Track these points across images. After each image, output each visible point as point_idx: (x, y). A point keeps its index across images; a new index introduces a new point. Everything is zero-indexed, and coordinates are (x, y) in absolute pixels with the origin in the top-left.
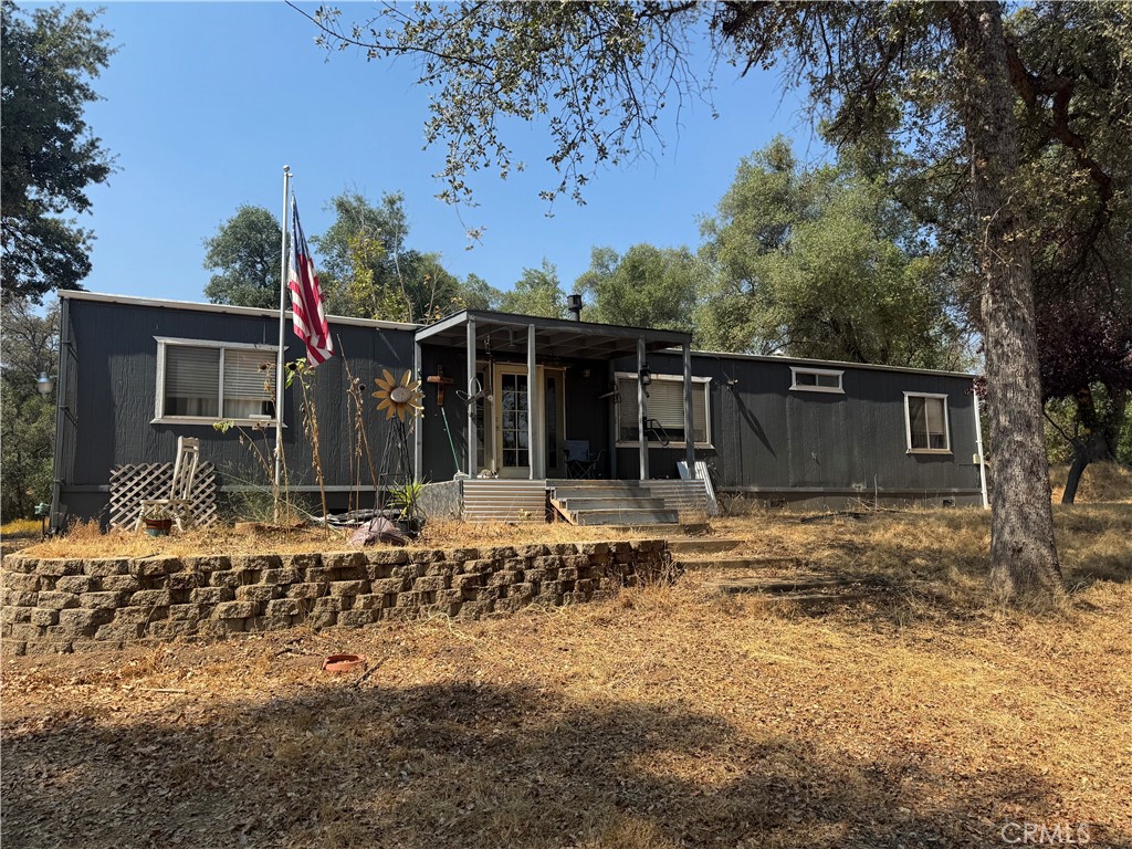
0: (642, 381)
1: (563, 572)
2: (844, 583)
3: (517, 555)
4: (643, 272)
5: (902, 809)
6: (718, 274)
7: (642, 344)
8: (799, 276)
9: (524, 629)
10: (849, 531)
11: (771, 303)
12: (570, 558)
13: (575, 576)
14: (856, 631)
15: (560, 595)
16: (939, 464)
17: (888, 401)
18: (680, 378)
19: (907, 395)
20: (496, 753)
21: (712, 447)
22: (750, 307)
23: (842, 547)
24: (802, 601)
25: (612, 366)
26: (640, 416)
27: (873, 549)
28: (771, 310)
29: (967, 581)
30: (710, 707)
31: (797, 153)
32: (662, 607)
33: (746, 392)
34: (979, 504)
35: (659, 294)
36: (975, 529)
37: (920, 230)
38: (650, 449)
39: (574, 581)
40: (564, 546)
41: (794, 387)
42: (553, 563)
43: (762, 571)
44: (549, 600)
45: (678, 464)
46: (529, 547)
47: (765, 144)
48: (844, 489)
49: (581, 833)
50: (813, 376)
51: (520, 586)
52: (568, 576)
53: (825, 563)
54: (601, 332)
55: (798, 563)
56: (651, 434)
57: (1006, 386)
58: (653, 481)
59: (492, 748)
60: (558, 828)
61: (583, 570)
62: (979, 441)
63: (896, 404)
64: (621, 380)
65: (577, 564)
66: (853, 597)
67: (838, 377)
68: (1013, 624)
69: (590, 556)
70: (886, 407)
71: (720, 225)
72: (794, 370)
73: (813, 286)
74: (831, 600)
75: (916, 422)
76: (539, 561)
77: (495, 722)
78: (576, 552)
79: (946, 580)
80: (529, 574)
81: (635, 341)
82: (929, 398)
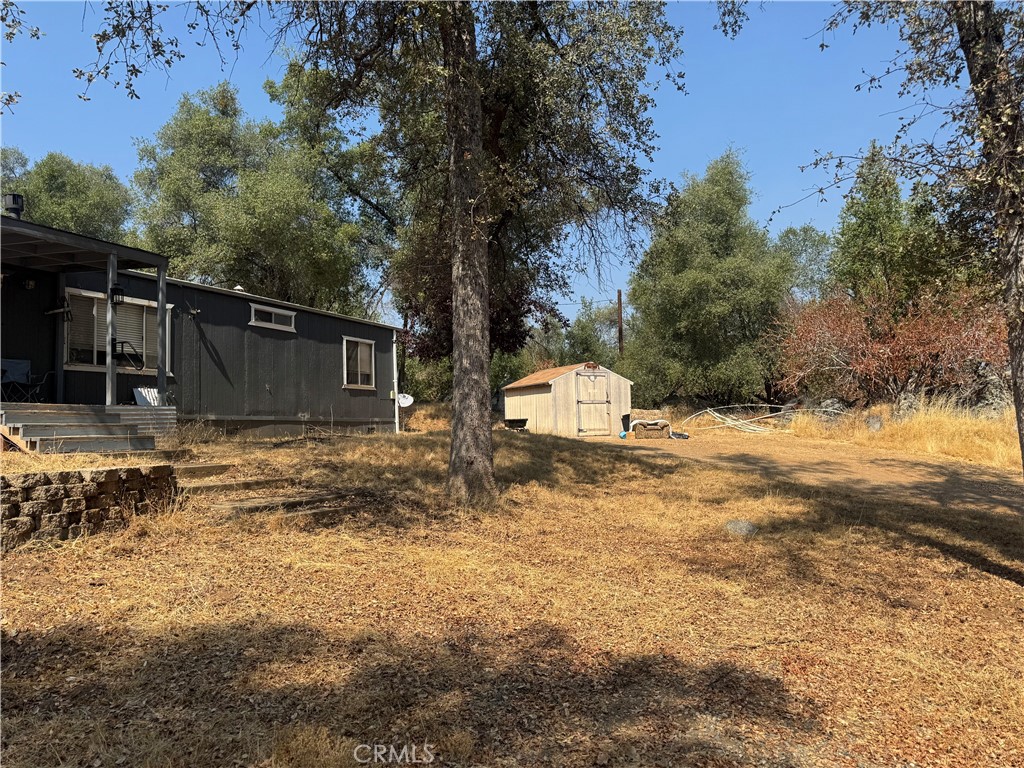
0: (112, 301)
1: (68, 502)
2: (341, 496)
3: (10, 486)
4: (64, 184)
5: (487, 669)
6: (159, 201)
7: (113, 260)
8: (244, 219)
9: (32, 569)
10: (325, 454)
11: (213, 240)
12: (77, 489)
13: (83, 506)
14: (369, 535)
15: (63, 528)
16: (366, 398)
17: (331, 343)
18: (154, 304)
19: (345, 338)
20: (87, 702)
21: (171, 375)
22: (193, 241)
23: (325, 466)
24: (314, 515)
25: (63, 278)
26: (109, 338)
27: (350, 467)
28: (214, 246)
29: (432, 489)
30: (287, 618)
31: (241, 102)
32: (180, 532)
33: (208, 322)
34: (392, 430)
35: (83, 211)
36: (417, 450)
37: (347, 200)
38: (119, 374)
39: (81, 512)
40: (68, 473)
41: (253, 322)
42: (57, 494)
43: (261, 491)
44: (52, 535)
45: (135, 390)
46: (26, 476)
47: (212, 86)
48: (291, 418)
49: (245, 756)
50: (270, 314)
51: (16, 521)
52: (74, 507)
53: (317, 481)
54: (65, 240)
55: (293, 483)
56: (119, 358)
57: (469, 337)
58: (120, 407)
59: (79, 697)
60: (217, 757)
61: (91, 499)
62: (395, 381)
63: (337, 345)
64: (72, 296)
65: (84, 493)
66: (354, 508)
67: (291, 317)
68: (475, 519)
69: (100, 485)
70: (329, 348)
71: (161, 153)
72: (254, 306)
73: (256, 231)
74: (337, 512)
75: (351, 362)
76: (40, 492)
77: (64, 670)
78: (82, 480)
79: (415, 490)
80: (26, 507)
81: (107, 256)
82: (362, 343)
